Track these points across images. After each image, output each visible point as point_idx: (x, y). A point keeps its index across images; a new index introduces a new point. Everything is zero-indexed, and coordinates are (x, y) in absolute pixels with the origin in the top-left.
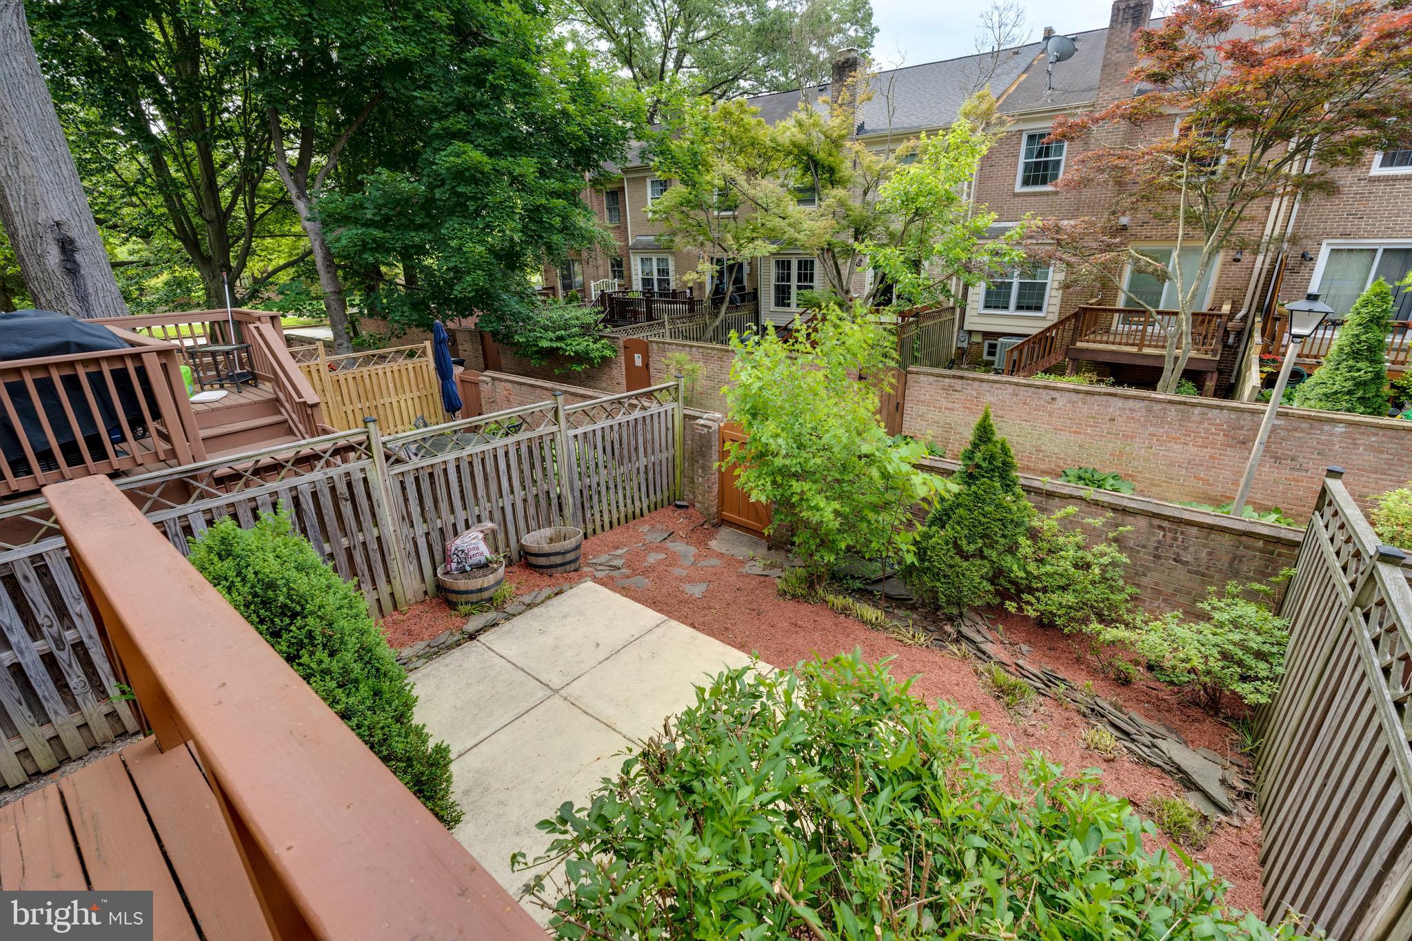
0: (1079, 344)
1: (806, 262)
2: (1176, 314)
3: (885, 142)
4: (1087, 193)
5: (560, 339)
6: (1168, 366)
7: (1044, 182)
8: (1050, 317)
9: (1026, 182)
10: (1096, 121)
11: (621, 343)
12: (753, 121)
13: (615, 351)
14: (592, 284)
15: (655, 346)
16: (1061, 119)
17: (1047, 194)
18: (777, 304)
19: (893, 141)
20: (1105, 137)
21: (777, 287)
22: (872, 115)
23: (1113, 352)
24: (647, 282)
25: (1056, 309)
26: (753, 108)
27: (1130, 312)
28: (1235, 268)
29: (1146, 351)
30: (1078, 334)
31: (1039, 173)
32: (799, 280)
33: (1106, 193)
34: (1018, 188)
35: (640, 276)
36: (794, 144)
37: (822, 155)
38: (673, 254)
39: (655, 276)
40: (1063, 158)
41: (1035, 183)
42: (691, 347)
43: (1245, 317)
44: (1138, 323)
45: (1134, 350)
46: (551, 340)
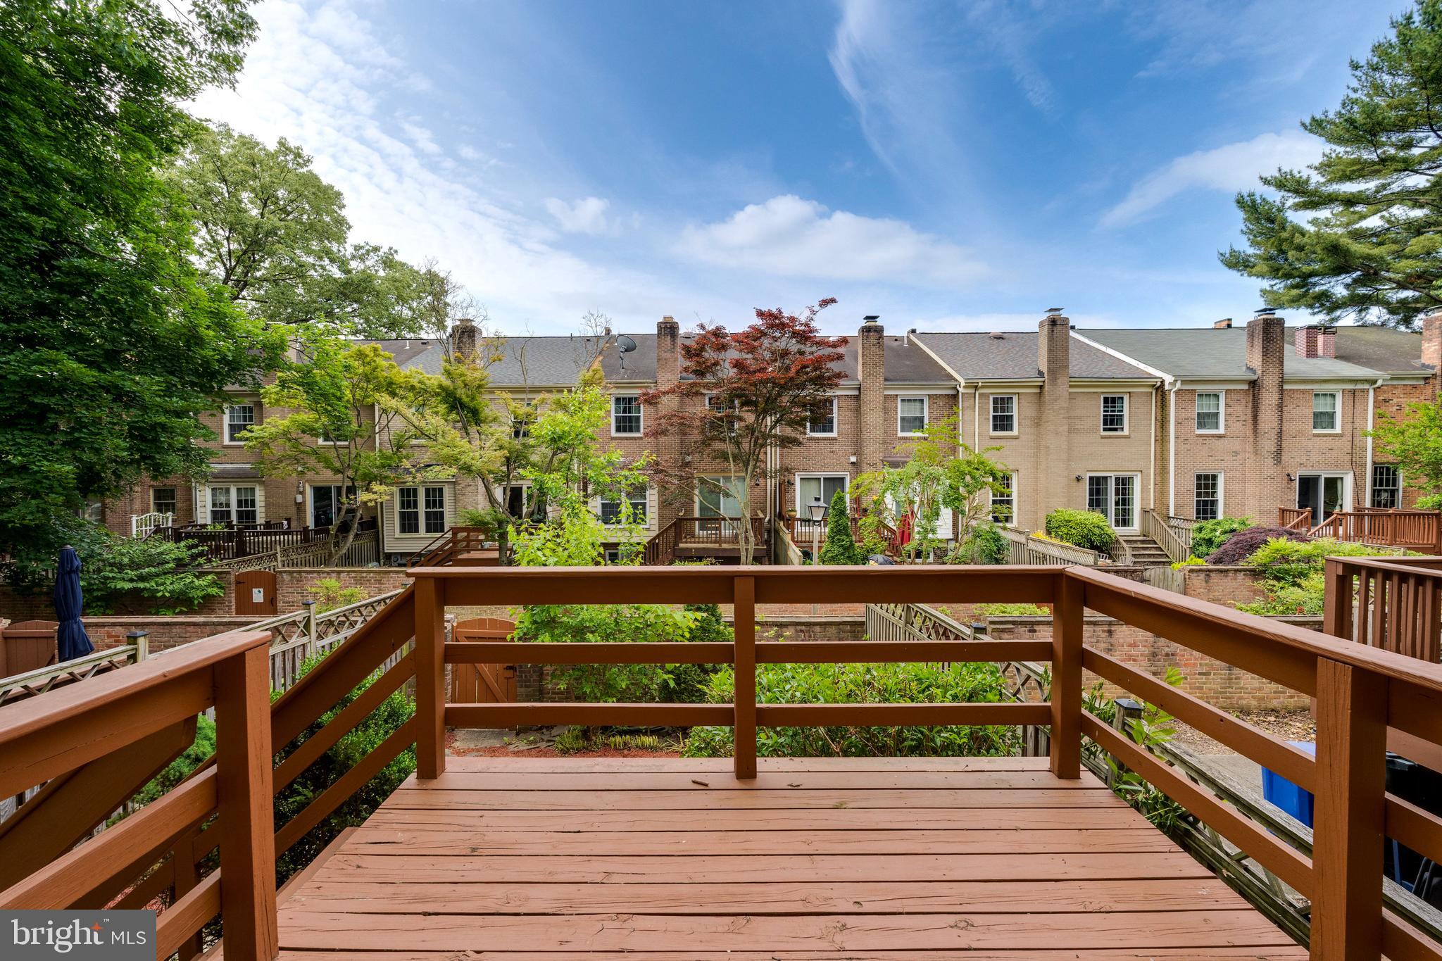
0: (681, 545)
1: (434, 490)
2: (739, 519)
3: (524, 392)
4: (662, 439)
5: (142, 578)
6: (743, 554)
7: (631, 431)
8: (652, 528)
9: (618, 430)
10: (664, 393)
11: (232, 578)
12: (385, 364)
13: (222, 588)
14: (134, 518)
15: (285, 576)
16: (644, 391)
17: (635, 439)
18: (403, 530)
19: (531, 392)
20: (669, 404)
21: (403, 515)
22: (504, 373)
23: (704, 549)
24: (220, 515)
25: (656, 522)
26: (387, 354)
27: (705, 521)
28: (757, 490)
29: (724, 546)
30: (678, 538)
31: (626, 424)
32: (428, 506)
33: (672, 440)
34: (614, 434)
35: (209, 507)
36: (441, 386)
37: (465, 399)
38: (262, 483)
39: (234, 507)
40: (642, 414)
41: (625, 431)
42: (339, 573)
43: (770, 520)
44: (711, 529)
45: (716, 546)
46: (131, 580)
